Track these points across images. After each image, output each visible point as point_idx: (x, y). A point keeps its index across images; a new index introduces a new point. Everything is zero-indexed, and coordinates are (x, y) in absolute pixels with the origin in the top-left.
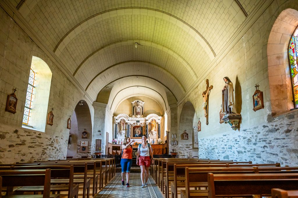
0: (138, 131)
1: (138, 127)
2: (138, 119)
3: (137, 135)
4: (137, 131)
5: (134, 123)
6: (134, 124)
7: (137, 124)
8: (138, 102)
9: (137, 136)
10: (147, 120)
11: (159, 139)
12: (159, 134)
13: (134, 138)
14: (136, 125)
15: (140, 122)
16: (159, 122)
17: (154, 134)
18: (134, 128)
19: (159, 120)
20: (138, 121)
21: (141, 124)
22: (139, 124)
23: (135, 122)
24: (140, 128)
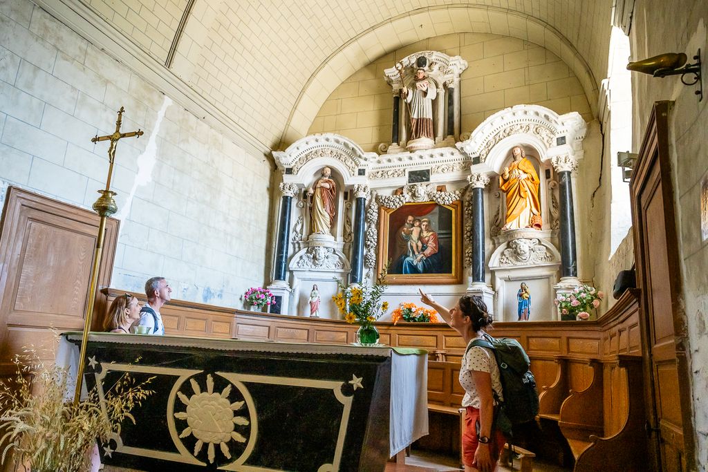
0: (421, 236)
1: (419, 210)
2: (417, 163)
3: (416, 259)
4: (415, 236)
5: (399, 191)
6: (395, 193)
7: (414, 195)
8: (421, 62)
9: (414, 270)
10: (477, 160)
11: (570, 281)
12: (563, 248)
13: (394, 277)
14: (407, 198)
15: (435, 179)
16: (564, 157)
17: (524, 246)
18: (399, 219)
19: (561, 141)
20: (420, 176)
21: (441, 189)
22: (423, 192)
23: (404, 181)
24: (434, 218)
